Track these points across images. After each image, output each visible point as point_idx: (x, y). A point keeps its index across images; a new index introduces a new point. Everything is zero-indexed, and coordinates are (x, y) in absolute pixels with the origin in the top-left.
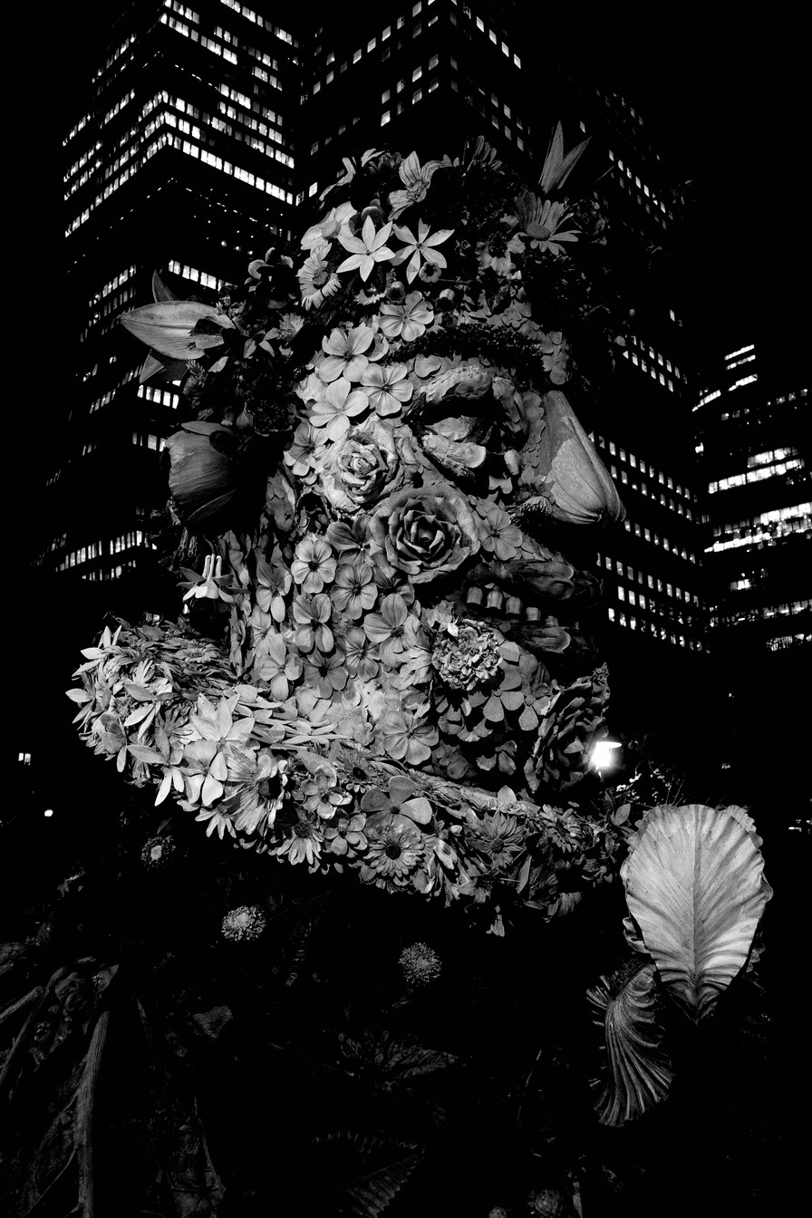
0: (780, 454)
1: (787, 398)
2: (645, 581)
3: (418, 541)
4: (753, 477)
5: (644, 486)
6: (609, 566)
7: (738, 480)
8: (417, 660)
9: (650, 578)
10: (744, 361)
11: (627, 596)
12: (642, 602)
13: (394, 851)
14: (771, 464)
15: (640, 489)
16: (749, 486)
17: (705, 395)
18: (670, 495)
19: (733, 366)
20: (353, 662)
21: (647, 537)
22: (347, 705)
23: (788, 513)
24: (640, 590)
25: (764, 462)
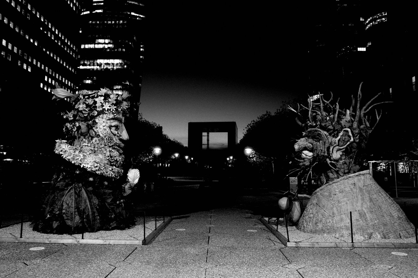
0: (107, 41)
1: (112, 22)
2: (56, 75)
3: (110, 141)
4: (97, 46)
5: (59, 42)
6: (43, 68)
7: (92, 46)
8: (108, 154)
9: (57, 75)
10: (99, 4)
11: (48, 80)
12: (53, 83)
13: (107, 172)
14: (103, 43)
15: (58, 42)
16: (95, 49)
17: (84, 11)
18: (69, 47)
19: (95, 4)
20: (99, 152)
21: (58, 60)
22: (97, 156)
23: (106, 61)
24: (53, 78)
25: (101, 42)
